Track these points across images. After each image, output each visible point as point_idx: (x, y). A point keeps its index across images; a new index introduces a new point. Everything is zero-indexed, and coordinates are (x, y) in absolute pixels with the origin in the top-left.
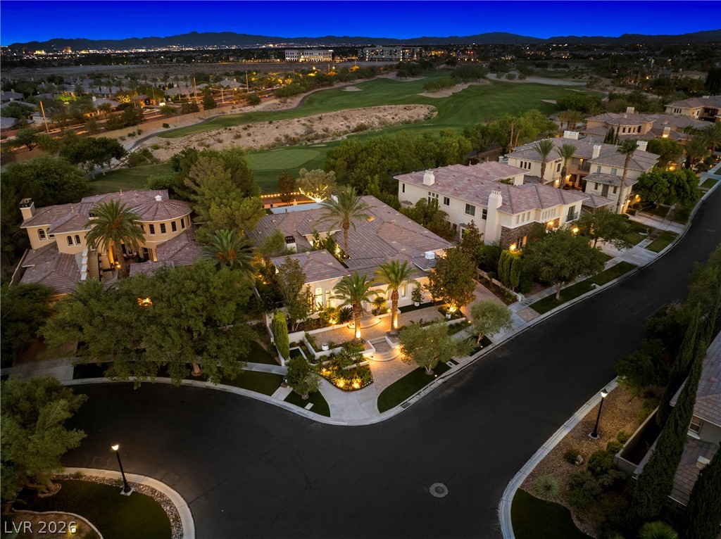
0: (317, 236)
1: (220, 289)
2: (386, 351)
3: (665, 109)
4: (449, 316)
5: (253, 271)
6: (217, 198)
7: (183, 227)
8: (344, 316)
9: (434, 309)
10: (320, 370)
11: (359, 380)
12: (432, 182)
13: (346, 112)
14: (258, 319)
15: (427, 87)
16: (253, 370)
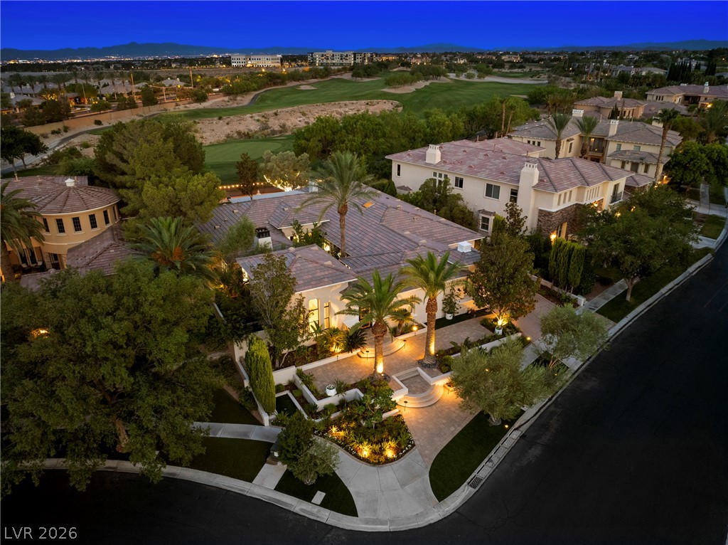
0: (298, 228)
1: (161, 306)
2: (424, 391)
3: (646, 97)
4: (500, 332)
5: (211, 279)
6: (153, 176)
7: (107, 222)
8: (354, 340)
9: (474, 322)
10: (327, 430)
11: (393, 444)
12: (438, 159)
13: (304, 107)
14: (220, 350)
15: (389, 83)
16: (218, 436)
